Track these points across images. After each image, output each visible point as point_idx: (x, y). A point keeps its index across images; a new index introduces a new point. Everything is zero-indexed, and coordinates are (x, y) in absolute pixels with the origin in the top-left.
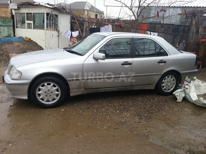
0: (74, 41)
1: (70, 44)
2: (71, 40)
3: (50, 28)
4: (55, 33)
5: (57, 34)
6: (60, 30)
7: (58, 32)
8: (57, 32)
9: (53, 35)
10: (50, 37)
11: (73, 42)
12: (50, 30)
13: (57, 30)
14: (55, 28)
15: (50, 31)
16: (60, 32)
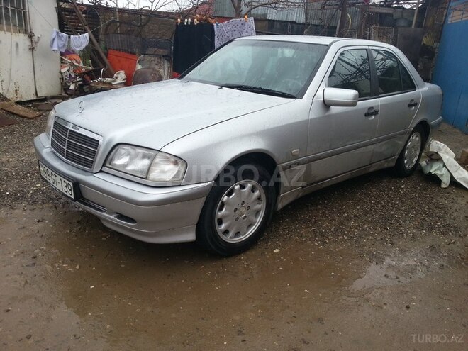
0: (74, 62)
1: (63, 71)
2: (62, 59)
3: (8, 24)
4: (22, 39)
5: (28, 43)
6: (33, 32)
7: (31, 36)
8: (27, 36)
9: (17, 45)
10: (10, 53)
11: (73, 65)
12: (9, 30)
13: (26, 32)
14: (21, 25)
15: (9, 34)
16: (35, 38)
